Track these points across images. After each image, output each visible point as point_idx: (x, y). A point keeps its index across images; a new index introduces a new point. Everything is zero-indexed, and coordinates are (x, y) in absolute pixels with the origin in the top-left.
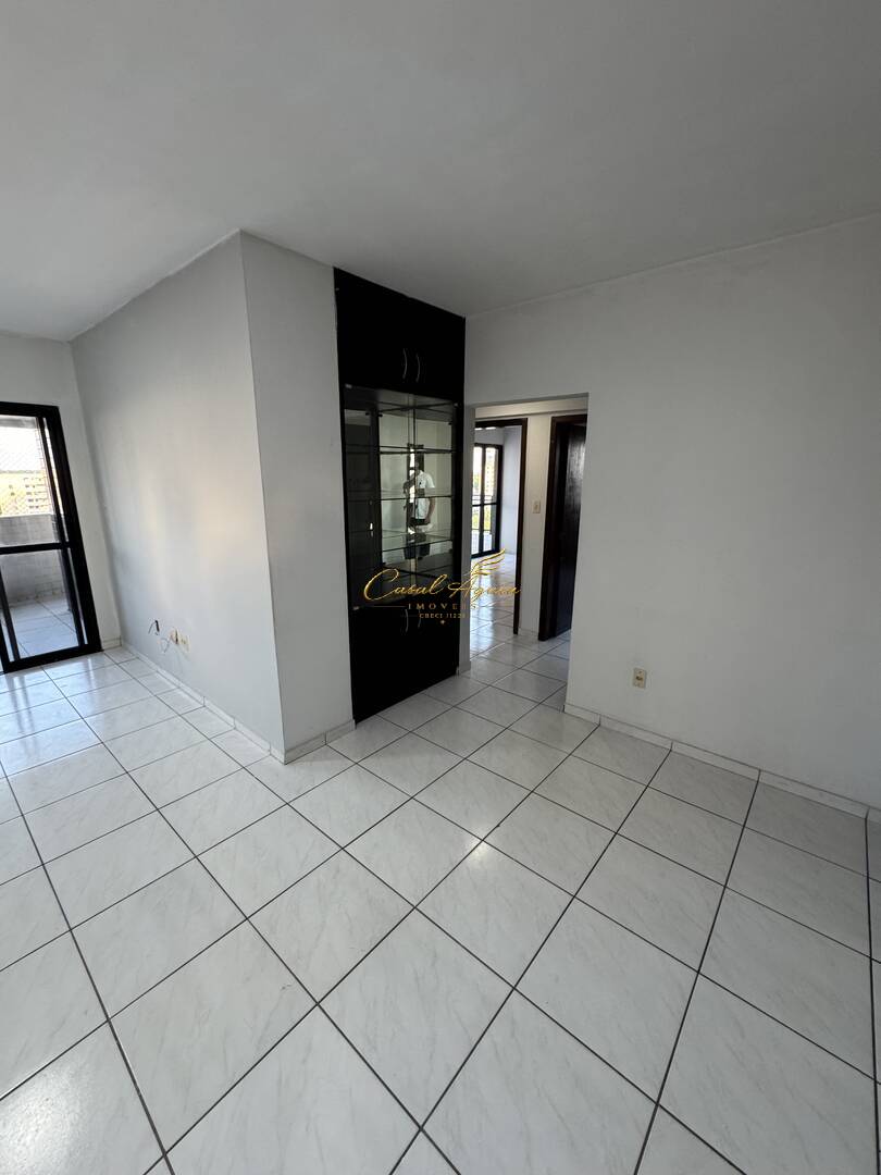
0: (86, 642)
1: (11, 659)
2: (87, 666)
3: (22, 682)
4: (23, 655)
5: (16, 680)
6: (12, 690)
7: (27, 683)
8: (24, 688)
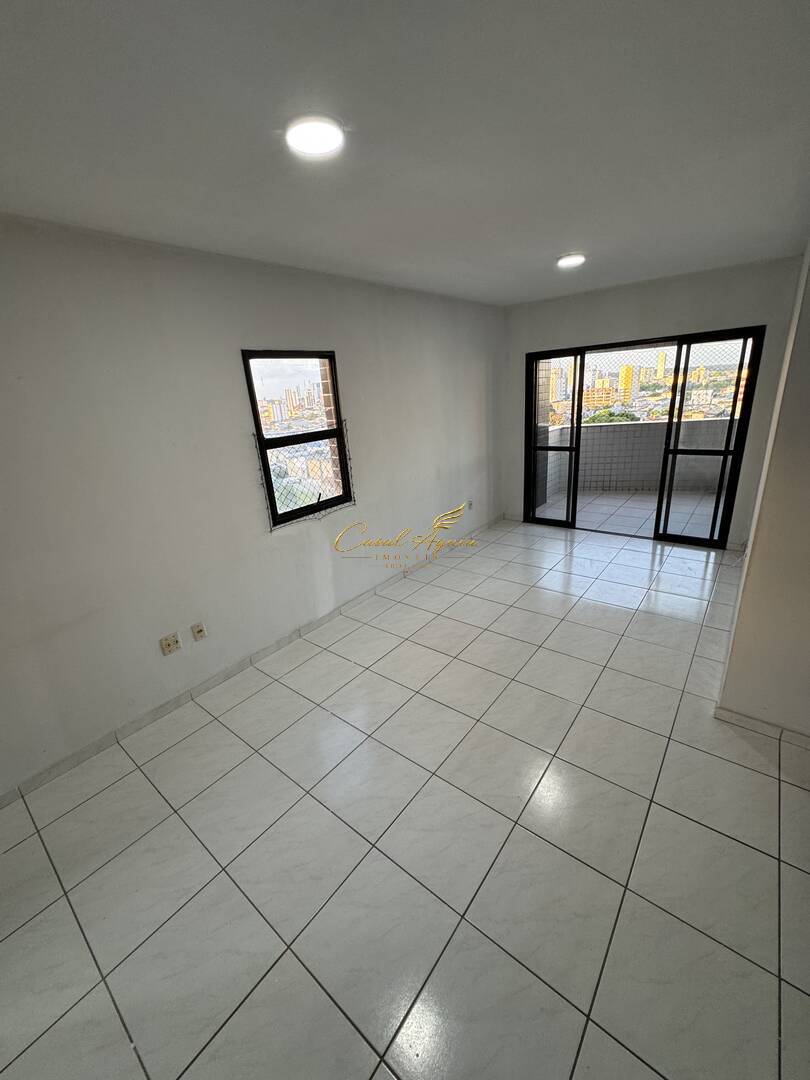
0: (716, 537)
1: (661, 532)
2: (708, 557)
3: (662, 551)
4: (670, 531)
5: (659, 547)
6: (654, 554)
7: (666, 553)
8: (662, 555)
